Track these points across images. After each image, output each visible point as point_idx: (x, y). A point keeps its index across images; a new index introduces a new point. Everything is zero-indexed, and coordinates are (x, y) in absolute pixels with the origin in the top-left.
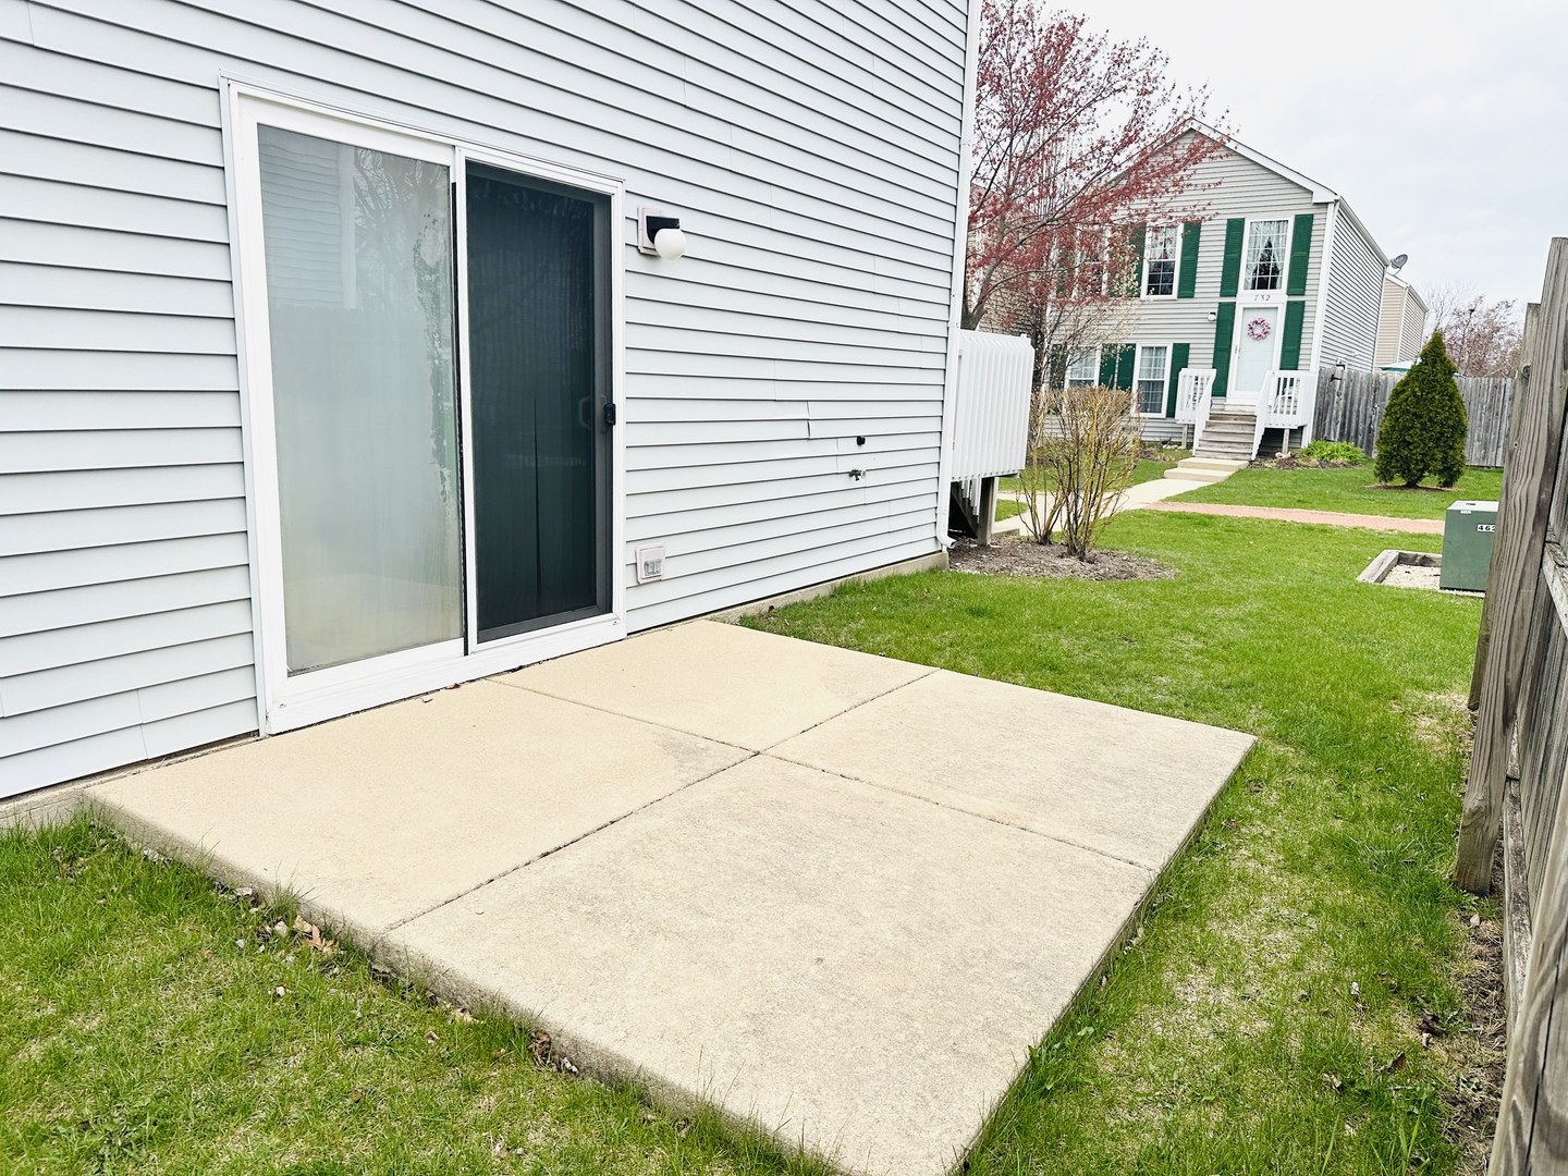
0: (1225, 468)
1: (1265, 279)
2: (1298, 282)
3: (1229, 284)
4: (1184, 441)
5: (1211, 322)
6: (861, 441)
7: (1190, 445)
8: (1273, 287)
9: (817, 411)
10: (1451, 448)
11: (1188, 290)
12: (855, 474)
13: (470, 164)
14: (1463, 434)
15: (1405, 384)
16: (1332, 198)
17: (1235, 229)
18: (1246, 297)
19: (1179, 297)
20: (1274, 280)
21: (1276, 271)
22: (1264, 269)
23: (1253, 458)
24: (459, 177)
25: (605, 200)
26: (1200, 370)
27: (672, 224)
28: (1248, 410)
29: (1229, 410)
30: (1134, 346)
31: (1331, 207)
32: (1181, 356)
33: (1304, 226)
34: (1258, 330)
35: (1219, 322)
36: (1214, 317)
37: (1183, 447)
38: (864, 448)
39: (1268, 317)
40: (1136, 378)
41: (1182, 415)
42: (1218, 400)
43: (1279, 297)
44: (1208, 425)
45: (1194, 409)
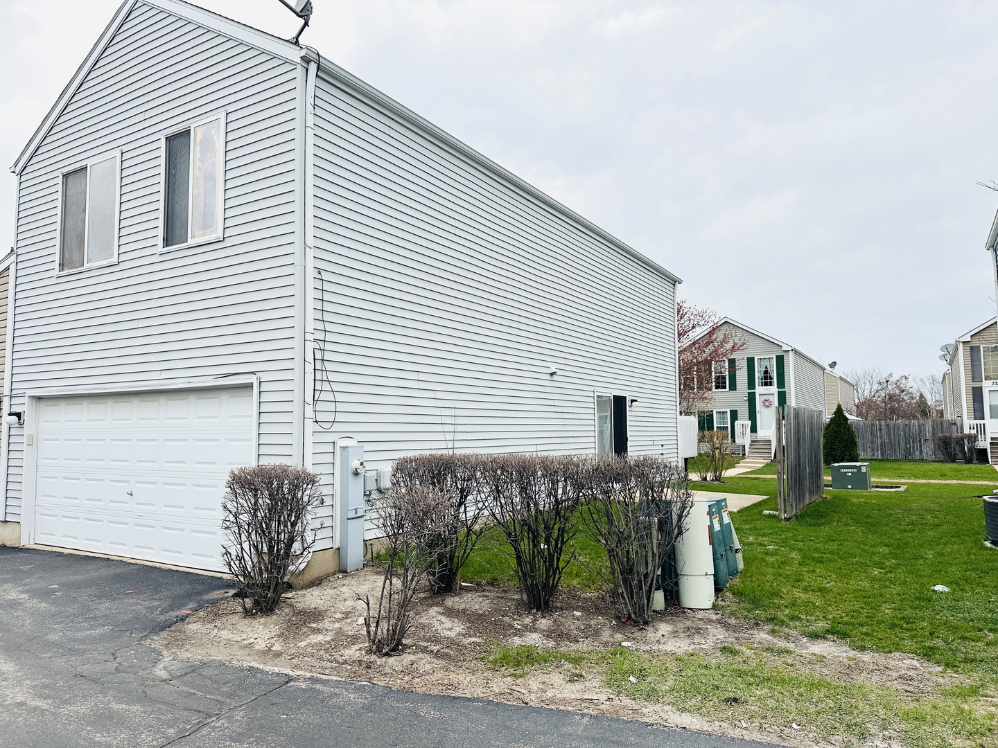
0: (761, 463)
1: (767, 381)
2: (781, 383)
3: (751, 385)
4: (741, 452)
5: (746, 401)
6: (662, 446)
7: (744, 454)
8: (771, 385)
9: (655, 438)
10: (852, 450)
11: (733, 387)
12: (662, 454)
13: (614, 396)
14: (855, 444)
15: (829, 425)
16: (790, 349)
17: (751, 361)
18: (759, 390)
19: (730, 390)
20: (771, 382)
21: (771, 378)
22: (766, 378)
23: (773, 458)
24: (612, 398)
25: (626, 397)
26: (743, 423)
27: (636, 401)
28: (768, 438)
29: (759, 438)
30: (712, 411)
31: (790, 352)
32: (734, 416)
33: (780, 360)
34: (767, 404)
35: (749, 400)
36: (746, 398)
37: (741, 455)
38: (663, 447)
39: (770, 398)
40: (715, 425)
41: (739, 441)
42: (753, 434)
43: (774, 389)
44: (751, 445)
45: (744, 438)
